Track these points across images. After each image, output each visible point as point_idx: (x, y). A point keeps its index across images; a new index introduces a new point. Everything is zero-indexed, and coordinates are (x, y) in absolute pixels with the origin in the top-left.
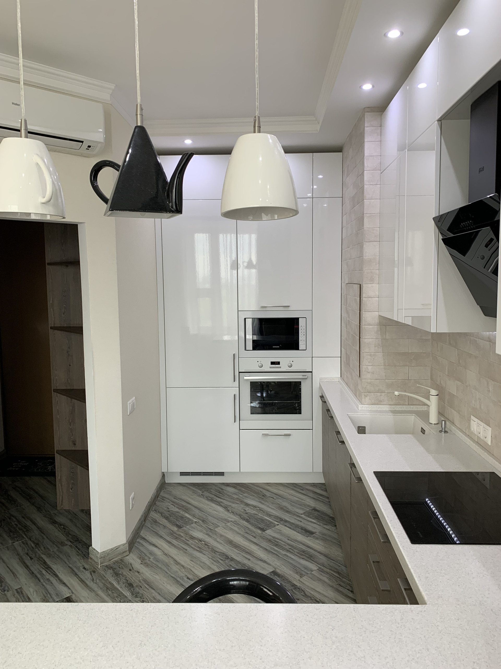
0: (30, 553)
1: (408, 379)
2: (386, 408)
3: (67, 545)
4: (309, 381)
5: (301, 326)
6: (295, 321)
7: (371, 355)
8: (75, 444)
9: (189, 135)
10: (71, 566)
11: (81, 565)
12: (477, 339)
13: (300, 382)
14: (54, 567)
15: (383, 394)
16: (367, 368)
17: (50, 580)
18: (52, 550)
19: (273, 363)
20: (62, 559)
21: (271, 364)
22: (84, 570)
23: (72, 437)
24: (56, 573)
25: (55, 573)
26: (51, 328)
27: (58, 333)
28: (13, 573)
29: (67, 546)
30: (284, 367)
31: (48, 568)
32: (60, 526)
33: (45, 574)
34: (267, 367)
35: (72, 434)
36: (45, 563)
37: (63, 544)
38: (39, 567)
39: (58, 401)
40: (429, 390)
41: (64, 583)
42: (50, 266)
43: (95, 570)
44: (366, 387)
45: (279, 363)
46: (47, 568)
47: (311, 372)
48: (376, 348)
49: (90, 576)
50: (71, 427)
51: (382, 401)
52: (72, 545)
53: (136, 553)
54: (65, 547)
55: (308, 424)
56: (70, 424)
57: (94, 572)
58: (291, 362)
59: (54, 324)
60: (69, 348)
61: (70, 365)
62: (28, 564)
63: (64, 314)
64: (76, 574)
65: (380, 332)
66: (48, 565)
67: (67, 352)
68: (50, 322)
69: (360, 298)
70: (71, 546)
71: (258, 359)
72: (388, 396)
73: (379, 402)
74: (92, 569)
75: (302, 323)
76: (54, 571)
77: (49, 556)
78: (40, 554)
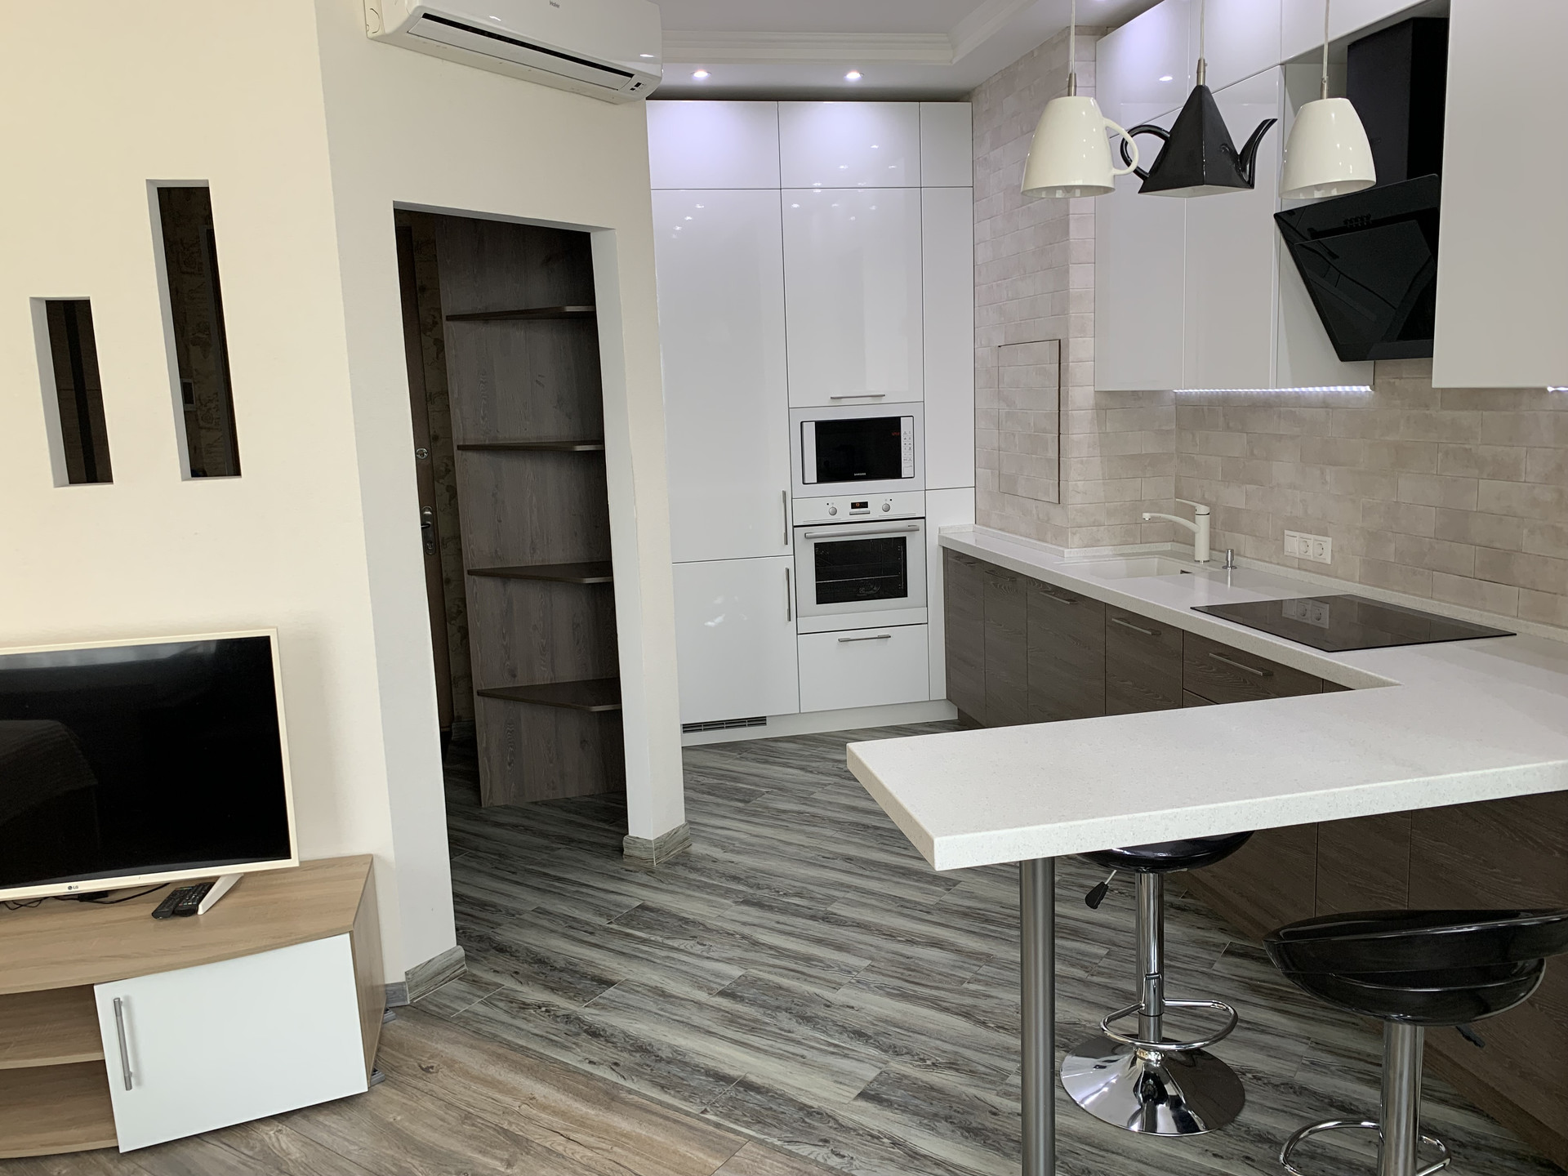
0: (501, 866)
1: (1139, 499)
2: (1107, 551)
3: (560, 848)
4: (919, 535)
5: (905, 433)
6: (893, 424)
7: (1082, 462)
8: (514, 676)
9: (705, 62)
10: (599, 871)
11: (617, 868)
12: (1297, 409)
13: (904, 539)
15: (1102, 528)
16: (1076, 484)
17: (582, 892)
19: (854, 506)
20: (572, 866)
21: (852, 508)
22: (629, 873)
23: (508, 663)
24: (583, 883)
25: (581, 883)
26: (459, 448)
27: (472, 456)
29: (561, 850)
30: (875, 511)
33: (564, 887)
34: (845, 514)
35: (509, 657)
37: (549, 848)
39: (476, 594)
40: (1194, 507)
42: (451, 323)
44: (1074, 519)
45: (864, 505)
47: (924, 518)
48: (1091, 449)
49: (650, 878)
50: (505, 643)
51: (1099, 540)
54: (559, 852)
55: (918, 615)
56: (504, 638)
57: (651, 872)
58: (889, 502)
59: (464, 440)
60: (497, 486)
61: (500, 521)
63: (483, 419)
64: (622, 879)
65: (1096, 422)
66: (555, 876)
67: (494, 495)
68: (455, 437)
69: (1060, 364)
70: (568, 848)
71: (829, 500)
72: (1109, 531)
73: (1094, 543)
74: (642, 869)
75: (905, 426)
78: (523, 865)
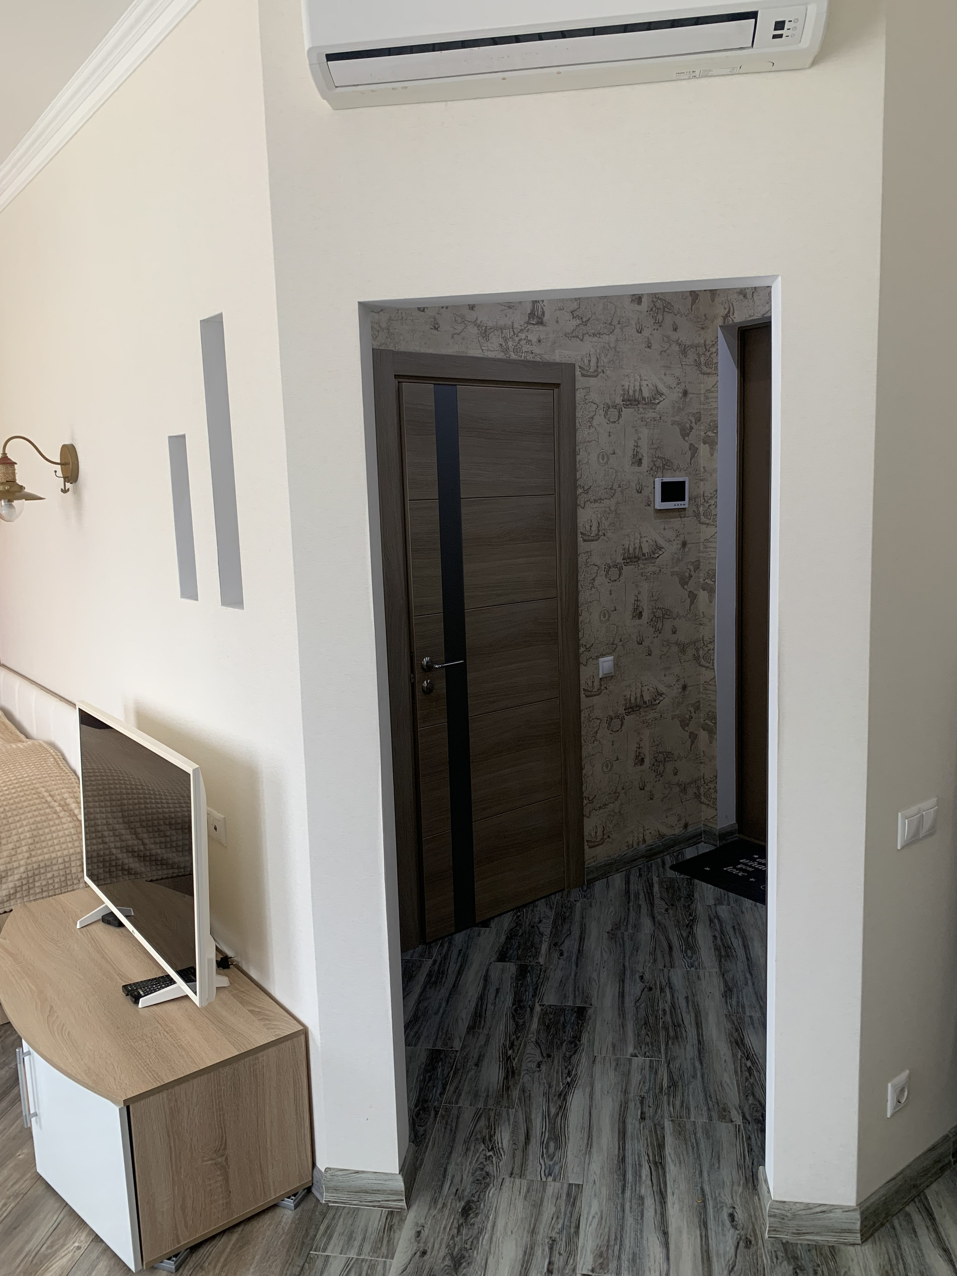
0: (650, 1101)
3: (732, 1121)
10: (707, 1189)
11: (729, 1201)
14: (672, 1169)
17: (643, 1204)
18: (693, 1119)
20: (699, 1157)
22: (728, 1223)
24: (666, 1191)
25: (663, 1190)
28: (590, 1136)
29: (730, 1125)
31: (659, 1165)
32: (744, 1060)
33: (644, 1178)
36: (661, 1146)
37: (724, 1114)
38: (643, 1150)
41: (665, 1234)
43: (753, 1239)
46: (655, 1163)
49: (733, 1251)
52: (742, 1127)
53: (884, 1248)
54: (724, 1125)
57: (748, 1243)
62: (629, 1128)
64: (704, 1224)
66: (662, 1156)
70: (738, 1129)
74: (747, 1229)
76: (666, 1185)
77: (680, 1131)
78: (666, 1115)
